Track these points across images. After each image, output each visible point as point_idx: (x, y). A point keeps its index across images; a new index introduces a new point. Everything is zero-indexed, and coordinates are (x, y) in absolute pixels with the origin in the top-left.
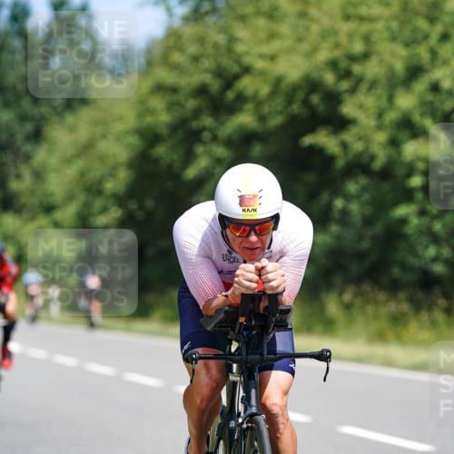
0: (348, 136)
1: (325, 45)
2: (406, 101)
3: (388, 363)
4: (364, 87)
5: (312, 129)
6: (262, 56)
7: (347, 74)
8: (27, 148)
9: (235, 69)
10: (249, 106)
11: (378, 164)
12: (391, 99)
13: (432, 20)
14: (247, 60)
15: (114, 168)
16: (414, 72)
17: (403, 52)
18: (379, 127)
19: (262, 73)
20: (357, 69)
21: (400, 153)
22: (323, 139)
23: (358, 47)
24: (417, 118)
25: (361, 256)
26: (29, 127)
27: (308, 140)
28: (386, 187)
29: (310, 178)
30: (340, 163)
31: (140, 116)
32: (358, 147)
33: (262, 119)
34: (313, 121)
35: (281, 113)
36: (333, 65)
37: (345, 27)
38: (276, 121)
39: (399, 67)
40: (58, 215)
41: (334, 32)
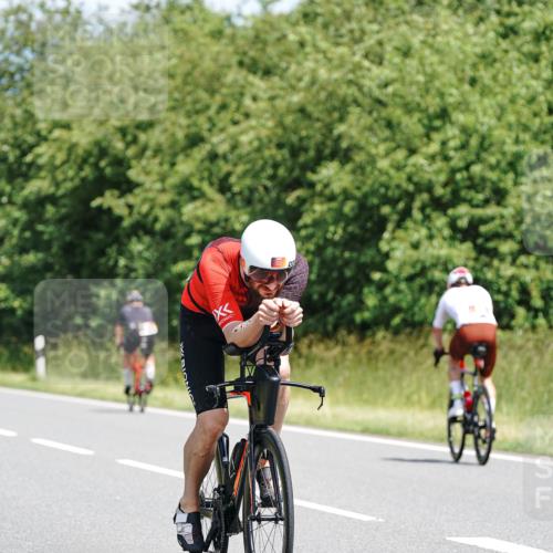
0: (130, 199)
2: (185, 167)
4: (149, 153)
5: (101, 194)
6: (57, 125)
7: (135, 140)
9: (31, 139)
10: (43, 174)
11: (158, 226)
12: (173, 164)
13: (212, 92)
14: (42, 126)
16: (195, 140)
17: (184, 121)
18: (163, 191)
19: (55, 140)
20: (143, 137)
21: (181, 214)
22: (109, 200)
24: (195, 183)
27: (95, 203)
28: (168, 246)
29: (100, 236)
30: (126, 223)
32: (145, 209)
33: (57, 185)
34: (100, 184)
35: (72, 179)
36: (123, 131)
38: (69, 185)
39: (180, 135)
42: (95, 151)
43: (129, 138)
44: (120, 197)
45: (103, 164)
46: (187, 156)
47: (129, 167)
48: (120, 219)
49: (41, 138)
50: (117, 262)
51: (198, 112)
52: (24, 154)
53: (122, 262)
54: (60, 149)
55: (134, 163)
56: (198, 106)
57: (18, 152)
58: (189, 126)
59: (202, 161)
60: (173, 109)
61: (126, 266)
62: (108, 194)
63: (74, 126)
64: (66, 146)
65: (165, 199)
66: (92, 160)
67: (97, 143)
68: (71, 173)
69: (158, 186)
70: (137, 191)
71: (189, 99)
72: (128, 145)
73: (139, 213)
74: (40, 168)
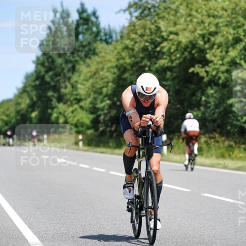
0: (207, 69)
1: (199, 28)
2: (233, 53)
3: (225, 167)
4: (216, 47)
5: (194, 66)
6: (171, 33)
7: (209, 40)
8: (70, 74)
9: (159, 40)
10: (165, 57)
11: (220, 81)
12: (227, 52)
14: (164, 34)
15: (108, 82)
16: (237, 40)
17: (232, 31)
18: (223, 64)
19: (171, 40)
21: (231, 76)
22: (197, 69)
23: (213, 29)
24: (238, 61)
25: (214, 121)
26: (70, 65)
27: (191, 70)
28: (225, 91)
29: (193, 86)
30: (206, 80)
31: (118, 60)
32: (214, 73)
33: (172, 61)
34: (193, 62)
35: (179, 58)
36: (203, 36)
37: (207, 21)
38: (177, 62)
39: (231, 38)
40: (82, 104)
41: (203, 22)
42: (190, 46)
43: (206, 39)
44: (202, 68)
45: (193, 52)
46: (234, 48)
47: (207, 53)
48: (203, 78)
49: (164, 39)
50: (201, 98)
51: (239, 27)
52: (156, 47)
53: (204, 98)
54: (173, 44)
55: (208, 51)
56: (239, 24)
57: (153, 46)
58: (234, 34)
59: (241, 50)
60: (227, 25)
61: (205, 101)
62: (196, 66)
63: (180, 33)
64: (176, 43)
65: (223, 68)
66: (189, 50)
67: (191, 42)
68: (178, 55)
69: (220, 62)
70: (210, 65)
71: (234, 21)
72: (205, 43)
73: (212, 75)
74: (163, 54)
